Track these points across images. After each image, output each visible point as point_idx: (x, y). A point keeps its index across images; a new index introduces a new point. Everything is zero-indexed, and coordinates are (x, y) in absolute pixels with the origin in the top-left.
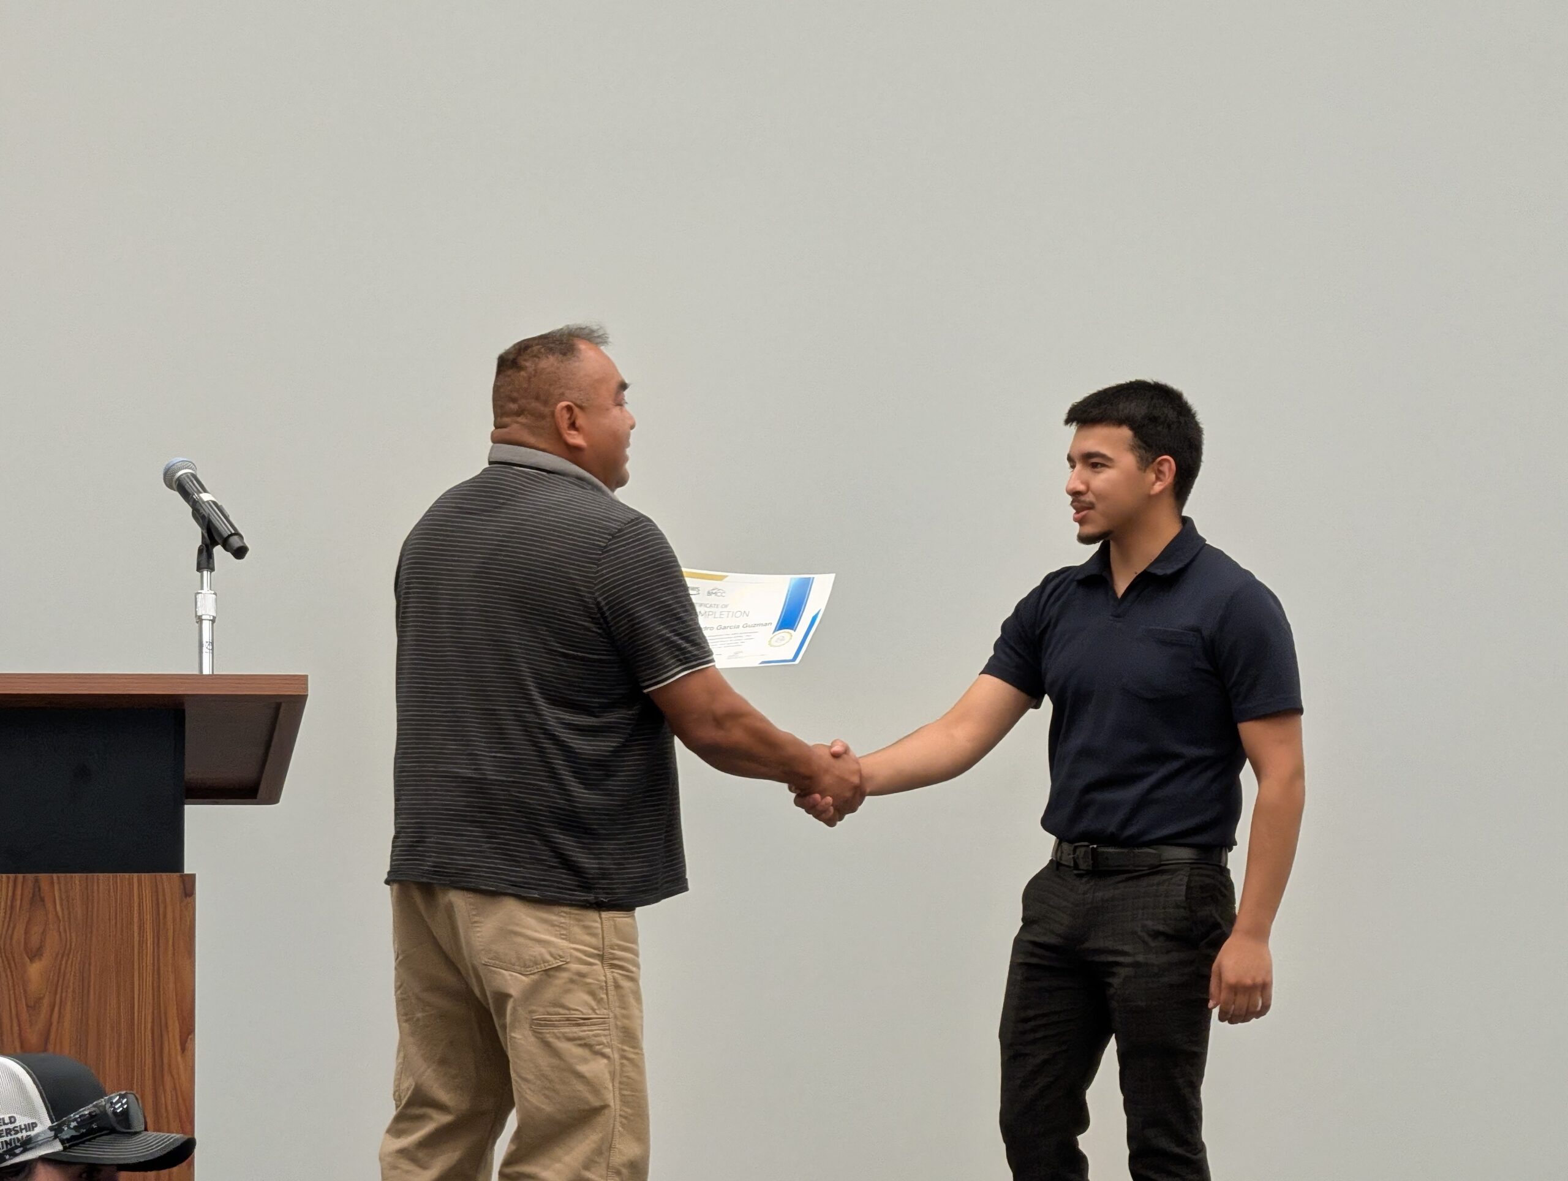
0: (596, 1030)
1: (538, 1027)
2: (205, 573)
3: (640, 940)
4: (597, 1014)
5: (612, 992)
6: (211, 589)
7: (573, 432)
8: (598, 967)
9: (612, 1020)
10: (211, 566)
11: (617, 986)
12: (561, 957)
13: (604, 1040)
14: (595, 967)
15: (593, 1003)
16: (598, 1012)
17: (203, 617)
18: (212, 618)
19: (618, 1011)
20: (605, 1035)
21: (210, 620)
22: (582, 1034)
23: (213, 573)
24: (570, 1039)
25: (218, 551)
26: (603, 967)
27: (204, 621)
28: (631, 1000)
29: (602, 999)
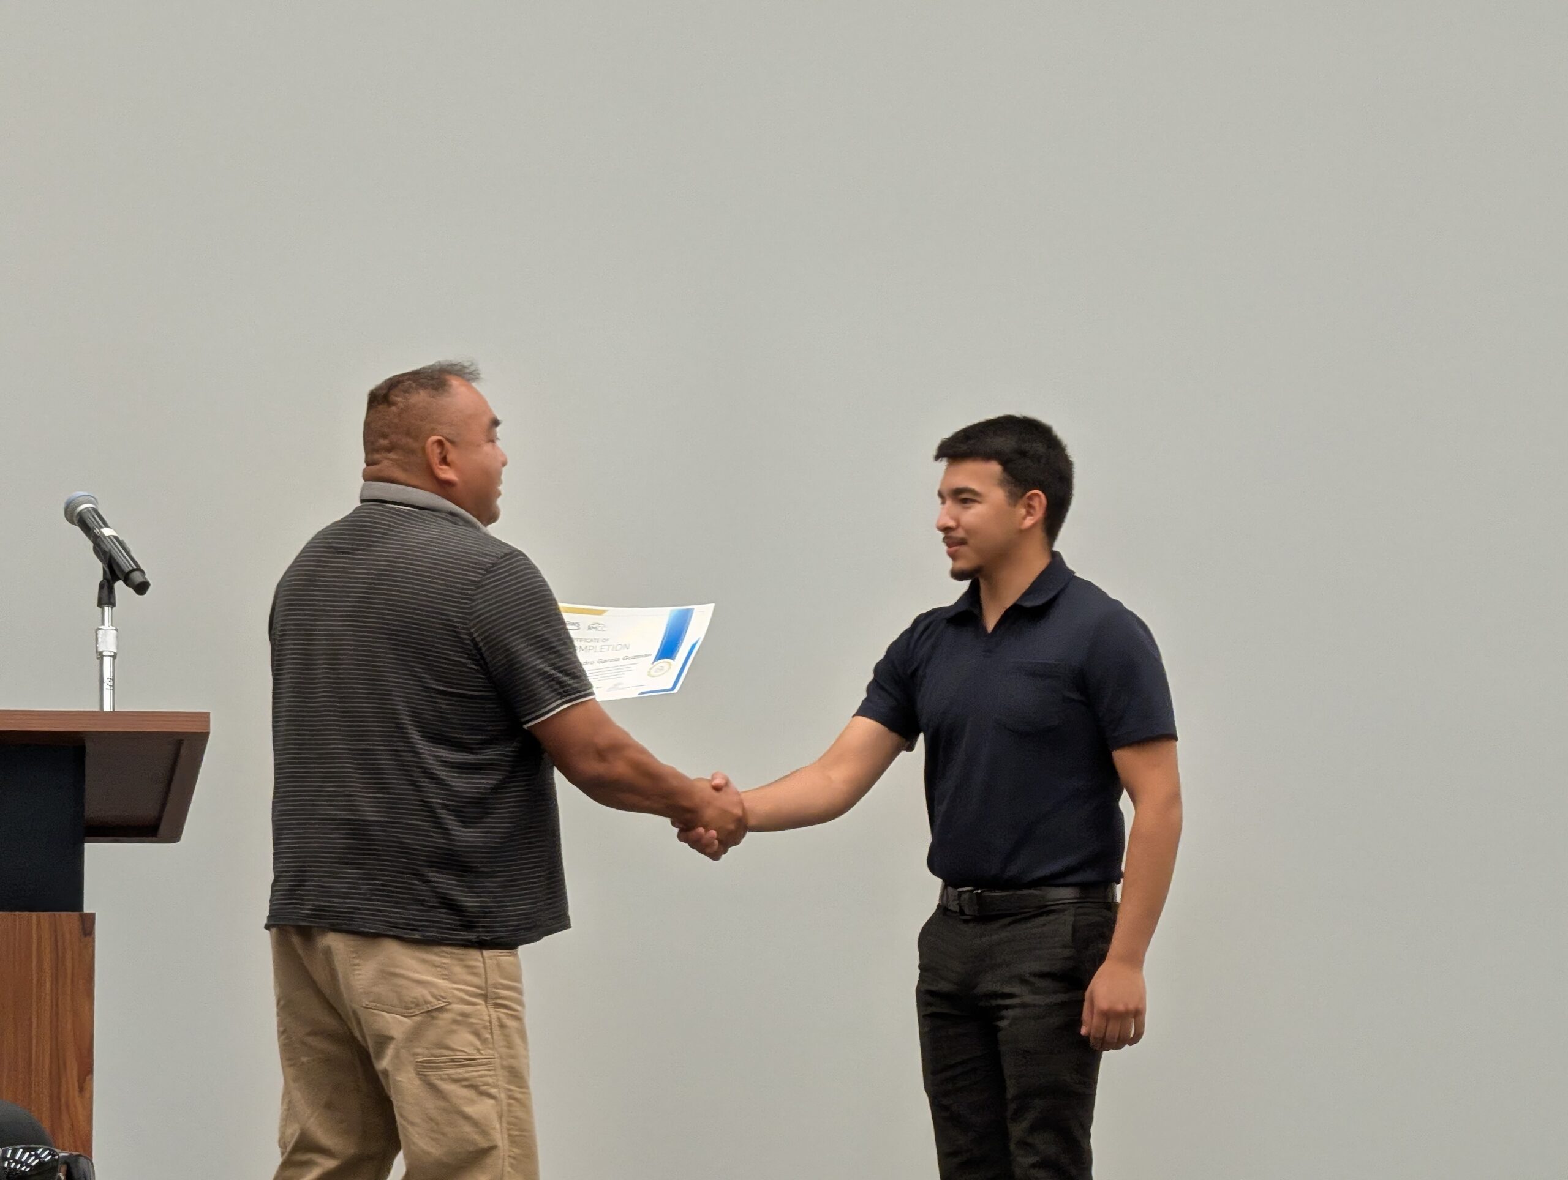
0: (482, 1071)
1: (422, 1070)
2: (106, 608)
3: (524, 980)
4: (482, 1054)
5: (497, 1031)
6: (112, 625)
7: (444, 467)
8: (482, 1007)
9: (498, 1061)
10: (112, 600)
11: (502, 1026)
12: (443, 998)
13: (490, 1080)
14: (479, 1007)
15: (478, 1043)
16: (482, 1052)
17: (104, 654)
18: (113, 654)
19: (504, 1051)
20: (491, 1076)
21: (111, 656)
22: (467, 1075)
23: (114, 608)
24: (455, 1081)
25: (119, 586)
26: (487, 1006)
27: (104, 657)
28: (517, 1040)
29: (487, 1038)
